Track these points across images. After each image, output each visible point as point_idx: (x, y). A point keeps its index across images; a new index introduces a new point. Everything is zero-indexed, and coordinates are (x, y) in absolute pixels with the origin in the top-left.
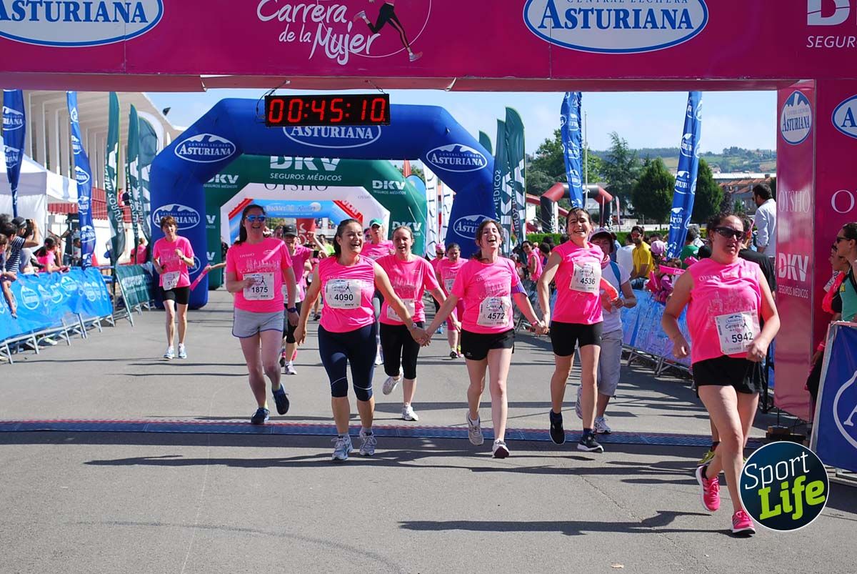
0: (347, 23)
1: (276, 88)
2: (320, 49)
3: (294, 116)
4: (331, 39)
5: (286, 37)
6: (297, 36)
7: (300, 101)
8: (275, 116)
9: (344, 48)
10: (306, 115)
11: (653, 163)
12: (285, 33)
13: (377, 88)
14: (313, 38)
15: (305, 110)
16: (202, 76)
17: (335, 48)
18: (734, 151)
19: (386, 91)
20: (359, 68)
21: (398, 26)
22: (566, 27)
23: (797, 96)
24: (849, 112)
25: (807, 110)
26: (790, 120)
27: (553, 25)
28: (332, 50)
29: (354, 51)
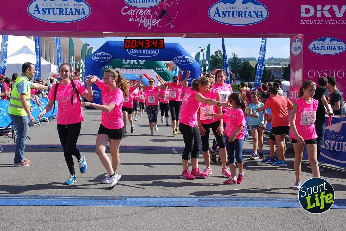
0: (151, 15)
1: (128, 37)
2: (142, 24)
3: (134, 45)
4: (145, 21)
5: (131, 20)
6: (135, 19)
7: (136, 41)
8: (127, 46)
9: (150, 23)
10: (137, 45)
12: (131, 18)
13: (161, 37)
14: (140, 20)
15: (137, 44)
16: (103, 33)
19: (163, 38)
20: (154, 30)
21: (168, 17)
22: (222, 17)
23: (297, 40)
24: (314, 45)
25: (300, 44)
26: (295, 47)
27: (218, 16)
28: (146, 24)
29: (153, 25)
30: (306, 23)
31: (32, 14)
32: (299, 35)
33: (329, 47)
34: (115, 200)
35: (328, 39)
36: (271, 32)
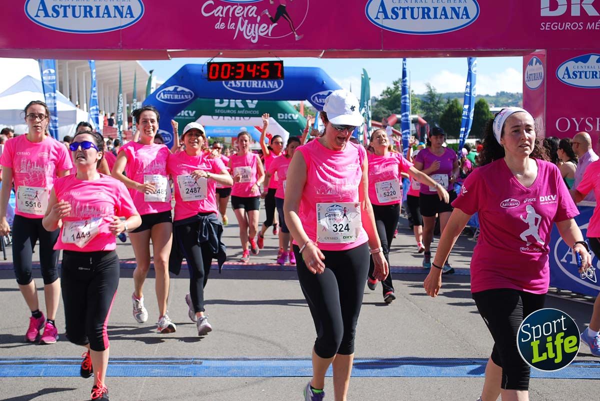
0: (257, 17)
1: (214, 57)
2: (240, 33)
3: (225, 74)
4: (247, 27)
5: (220, 26)
6: (226, 25)
7: (229, 66)
8: (214, 74)
9: (255, 32)
10: (232, 74)
11: (452, 102)
12: (219, 23)
13: (277, 57)
14: (236, 26)
15: (232, 71)
16: (168, 50)
17: (250, 32)
18: (502, 94)
19: (281, 59)
20: (264, 45)
21: (288, 19)
22: (392, 18)
23: (535, 60)
24: (567, 69)
25: (541, 69)
26: (531, 75)
27: (384, 17)
28: (249, 34)
29: (262, 34)
30: (550, 28)
31: (33, 17)
32: (537, 50)
33: (596, 73)
34: (180, 365)
35: (594, 58)
36: (484, 46)
